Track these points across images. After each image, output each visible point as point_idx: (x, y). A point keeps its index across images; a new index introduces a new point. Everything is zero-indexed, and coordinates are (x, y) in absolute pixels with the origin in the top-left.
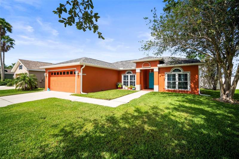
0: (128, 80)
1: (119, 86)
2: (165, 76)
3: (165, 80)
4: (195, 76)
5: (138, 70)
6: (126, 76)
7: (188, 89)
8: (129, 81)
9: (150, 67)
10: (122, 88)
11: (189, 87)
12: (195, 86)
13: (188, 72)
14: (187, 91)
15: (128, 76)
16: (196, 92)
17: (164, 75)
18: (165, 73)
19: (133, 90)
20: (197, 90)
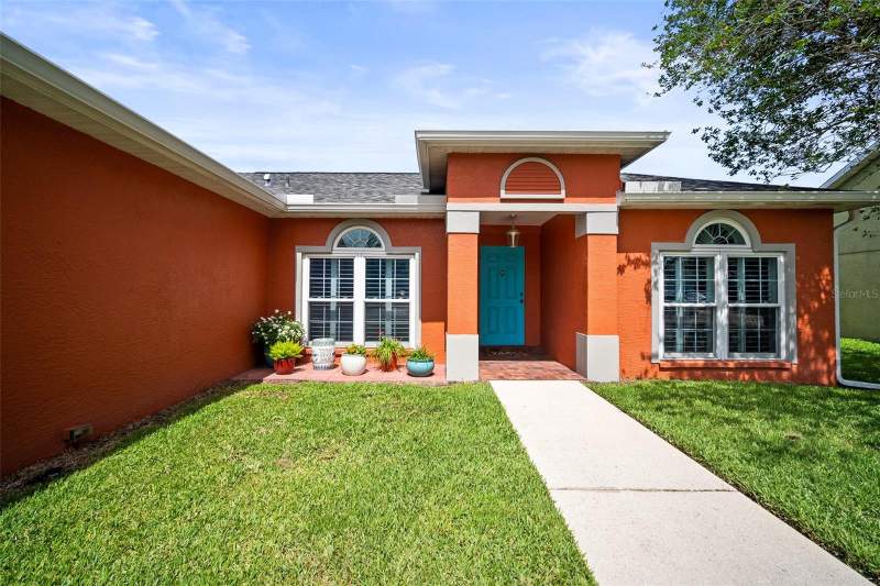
0: (351, 295)
1: (277, 351)
2: (653, 267)
3: (654, 292)
4: (820, 272)
5: (463, 217)
6: (329, 261)
7: (784, 354)
8: (359, 299)
9: (562, 195)
10: (306, 357)
11: (789, 338)
12: (816, 335)
13: (784, 246)
14: (781, 368)
15: (347, 265)
16: (825, 367)
17: (647, 264)
18: (655, 246)
19: (412, 374)
20: (826, 360)
